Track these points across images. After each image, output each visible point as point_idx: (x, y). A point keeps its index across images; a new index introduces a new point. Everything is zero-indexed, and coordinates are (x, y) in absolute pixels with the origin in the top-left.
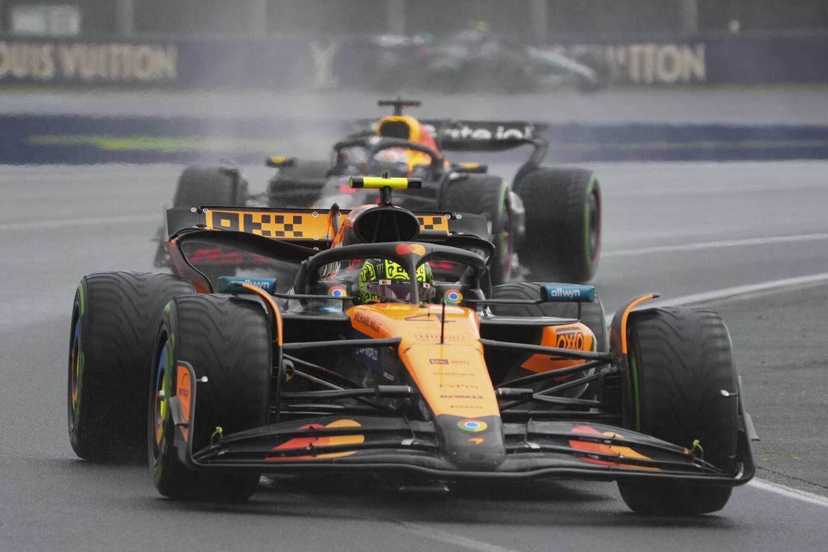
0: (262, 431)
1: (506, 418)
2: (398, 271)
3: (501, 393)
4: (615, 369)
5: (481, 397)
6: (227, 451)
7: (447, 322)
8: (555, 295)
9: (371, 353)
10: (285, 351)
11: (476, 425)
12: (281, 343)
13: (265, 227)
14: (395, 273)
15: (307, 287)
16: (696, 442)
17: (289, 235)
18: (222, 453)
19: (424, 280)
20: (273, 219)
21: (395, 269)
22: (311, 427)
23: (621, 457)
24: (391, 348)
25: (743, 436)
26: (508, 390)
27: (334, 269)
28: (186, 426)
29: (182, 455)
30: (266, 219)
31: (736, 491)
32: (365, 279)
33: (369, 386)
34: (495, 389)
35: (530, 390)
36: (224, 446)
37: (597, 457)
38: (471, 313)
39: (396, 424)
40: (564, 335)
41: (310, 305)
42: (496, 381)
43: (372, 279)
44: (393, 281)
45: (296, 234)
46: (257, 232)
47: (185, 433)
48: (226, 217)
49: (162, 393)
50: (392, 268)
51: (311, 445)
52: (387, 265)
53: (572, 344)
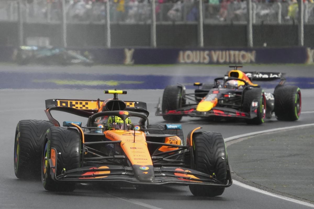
0: (78, 170)
1: (155, 166)
2: (119, 120)
3: (153, 158)
4: (188, 151)
5: (147, 159)
6: (67, 176)
7: (136, 136)
8: (169, 128)
9: (112, 145)
10: (85, 145)
11: (145, 168)
12: (84, 142)
13: (76, 106)
14: (118, 121)
15: (91, 124)
16: (214, 174)
17: (84, 108)
18: (65, 176)
19: (127, 123)
20: (79, 103)
21: (118, 120)
22: (93, 168)
23: (191, 178)
24: (118, 144)
25: (229, 172)
26: (155, 157)
27: (99, 119)
28: (54, 168)
29: (53, 177)
30: (77, 103)
31: (226, 189)
32: (109, 122)
33: (111, 156)
34: (151, 157)
35: (162, 157)
36: (66, 174)
37: (182, 178)
38: (143, 133)
39: (121, 168)
40: (172, 140)
41: (92, 130)
42: (151, 154)
43: (111, 122)
44: (117, 123)
45: (86, 108)
46: (74, 107)
47: (54, 170)
48: (64, 102)
49: (46, 157)
50: (117, 119)
51: (93, 174)
52: (116, 118)
53: (174, 143)
